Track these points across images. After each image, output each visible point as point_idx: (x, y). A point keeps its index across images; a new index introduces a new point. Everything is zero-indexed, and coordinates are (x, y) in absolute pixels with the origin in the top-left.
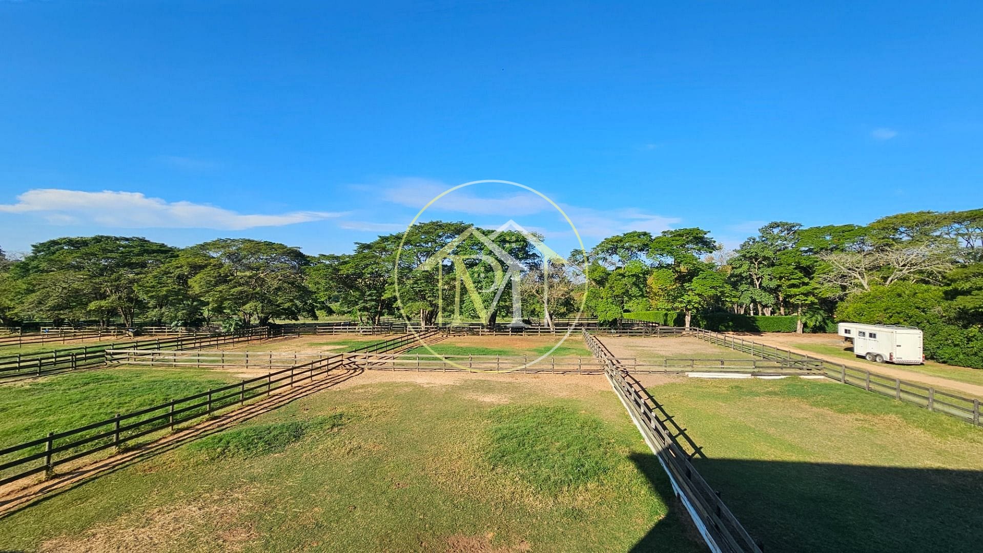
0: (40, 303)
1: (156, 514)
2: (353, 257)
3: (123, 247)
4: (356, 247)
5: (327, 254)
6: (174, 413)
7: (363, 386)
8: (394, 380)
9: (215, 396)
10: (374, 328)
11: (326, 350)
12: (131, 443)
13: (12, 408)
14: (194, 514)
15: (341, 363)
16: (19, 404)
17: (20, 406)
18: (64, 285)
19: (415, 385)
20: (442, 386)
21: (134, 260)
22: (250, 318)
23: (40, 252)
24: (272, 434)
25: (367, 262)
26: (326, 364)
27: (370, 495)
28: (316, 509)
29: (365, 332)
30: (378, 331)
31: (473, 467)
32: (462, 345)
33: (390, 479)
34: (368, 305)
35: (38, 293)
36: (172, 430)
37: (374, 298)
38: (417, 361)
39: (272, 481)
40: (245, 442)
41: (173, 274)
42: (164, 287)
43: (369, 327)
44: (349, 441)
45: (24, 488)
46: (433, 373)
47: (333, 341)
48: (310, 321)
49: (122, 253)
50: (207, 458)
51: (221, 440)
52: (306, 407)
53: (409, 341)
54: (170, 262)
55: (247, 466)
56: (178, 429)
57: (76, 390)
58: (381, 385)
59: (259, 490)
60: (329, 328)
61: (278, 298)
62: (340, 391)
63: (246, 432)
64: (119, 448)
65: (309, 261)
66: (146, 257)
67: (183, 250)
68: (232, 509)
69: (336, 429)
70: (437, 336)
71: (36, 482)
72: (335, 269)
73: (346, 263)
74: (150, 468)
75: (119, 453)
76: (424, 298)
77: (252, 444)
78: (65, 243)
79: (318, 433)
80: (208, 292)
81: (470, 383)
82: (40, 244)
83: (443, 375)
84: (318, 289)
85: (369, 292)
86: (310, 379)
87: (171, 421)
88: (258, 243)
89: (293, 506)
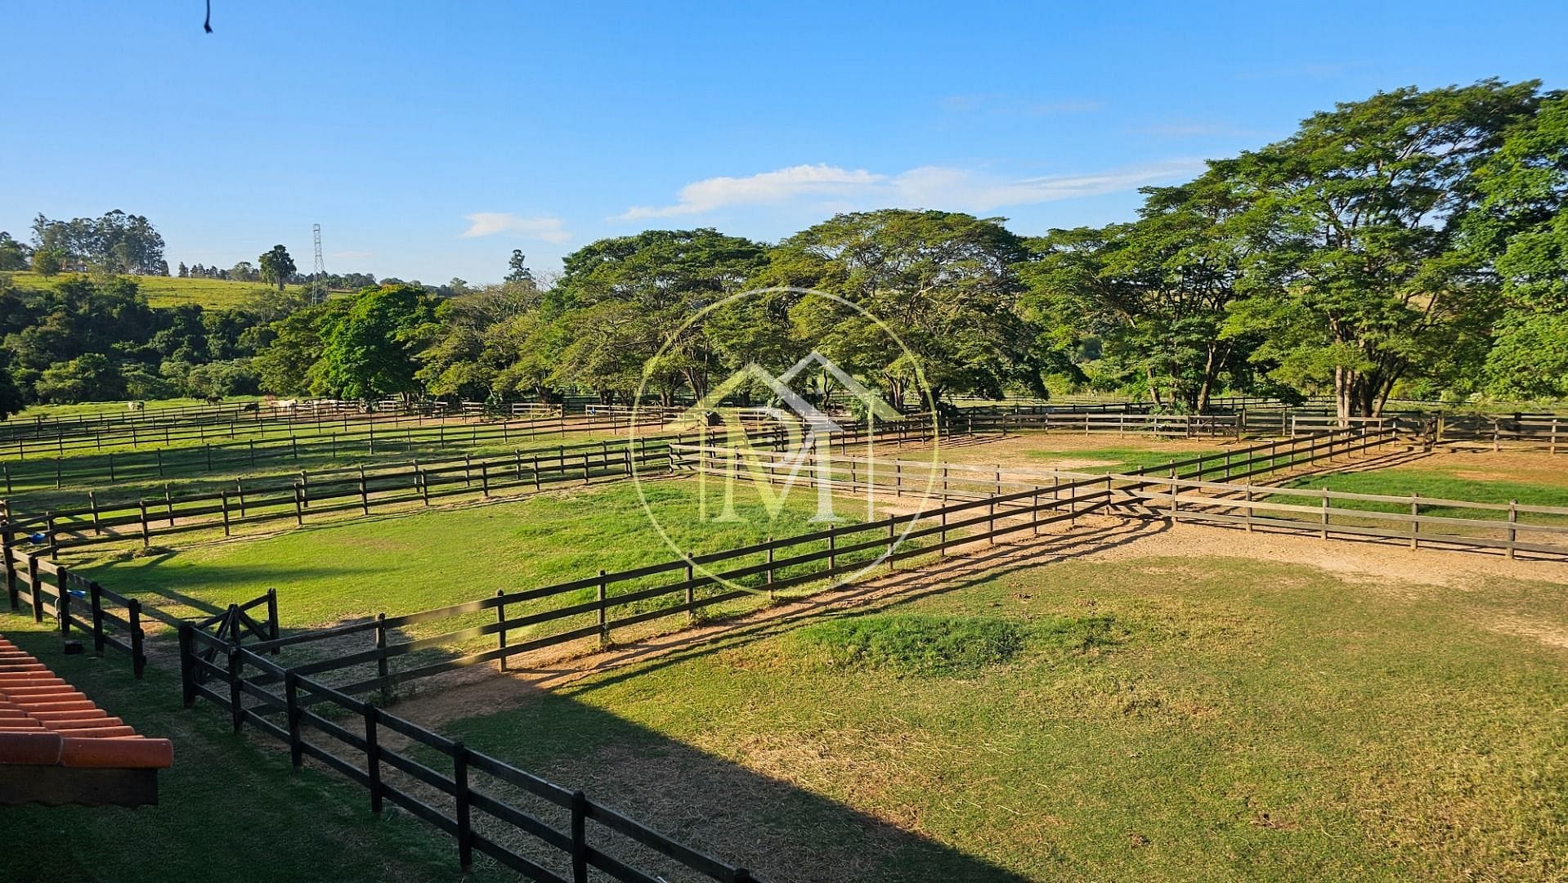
0: (581, 362)
1: (753, 746)
2: (1136, 230)
3: (686, 250)
4: (1142, 201)
5: (1070, 229)
6: (773, 566)
7: (1163, 562)
8: (1251, 554)
9: (841, 541)
10: (1193, 421)
11: (1068, 469)
12: (712, 610)
13: (558, 530)
14: (813, 762)
15: (1104, 498)
16: (565, 525)
17: (566, 528)
18: (610, 329)
19: (1316, 575)
20: (1405, 586)
21: (701, 276)
22: (902, 391)
23: (573, 270)
24: (952, 637)
25: (1175, 238)
26: (1070, 497)
27: (1186, 823)
28: (1051, 818)
29: (1170, 429)
30: (1204, 429)
31: (1517, 828)
32: (1481, 477)
33: (1241, 798)
34: (1176, 359)
35: (577, 344)
36: (773, 598)
37: (1194, 337)
38: (1321, 510)
39: (955, 734)
40: (898, 642)
41: (763, 300)
42: (750, 326)
43: (1178, 417)
44: (1129, 684)
45: (577, 658)
46: (1374, 548)
47: (1086, 448)
48: (1030, 402)
49: (683, 262)
50: (831, 661)
51: (854, 630)
52: (1024, 591)
53: (1297, 457)
54: (758, 276)
55: (905, 693)
56: (782, 598)
57: (633, 511)
58: (1213, 563)
59: (927, 746)
60: (1075, 419)
61: (958, 345)
62: (1104, 565)
63: (900, 624)
64: (694, 617)
65: (1026, 250)
66: (718, 267)
67: (777, 247)
68: (879, 771)
69: (1094, 651)
70: (1391, 448)
71: (590, 651)
72: (1088, 265)
73: (1117, 246)
74: (741, 660)
75: (695, 626)
76: (1347, 334)
77: (912, 650)
78: (604, 250)
79: (1053, 652)
80: (822, 335)
81: (1509, 590)
82: (573, 255)
83: (1411, 555)
84: (1047, 317)
85: (1180, 324)
86: (1031, 529)
87: (769, 581)
88: (915, 217)
89: (999, 798)
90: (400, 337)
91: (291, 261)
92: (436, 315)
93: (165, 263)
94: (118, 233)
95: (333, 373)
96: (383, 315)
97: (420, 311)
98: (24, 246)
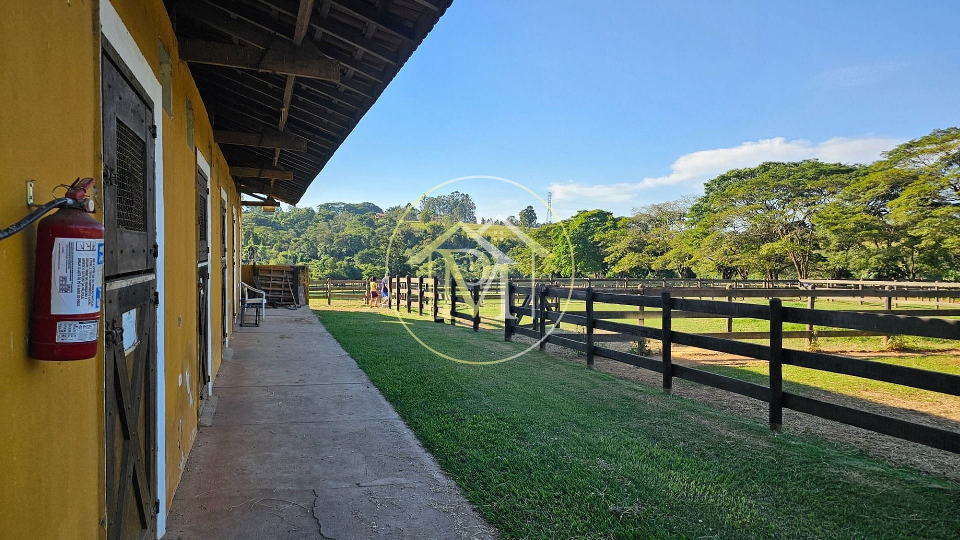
3: (795, 171)
23: (711, 191)
54: (857, 183)
82: (712, 181)
90: (597, 239)
91: (535, 214)
92: (618, 226)
93: (475, 218)
94: (456, 203)
95: (557, 259)
96: (588, 227)
97: (609, 224)
98: (416, 210)
